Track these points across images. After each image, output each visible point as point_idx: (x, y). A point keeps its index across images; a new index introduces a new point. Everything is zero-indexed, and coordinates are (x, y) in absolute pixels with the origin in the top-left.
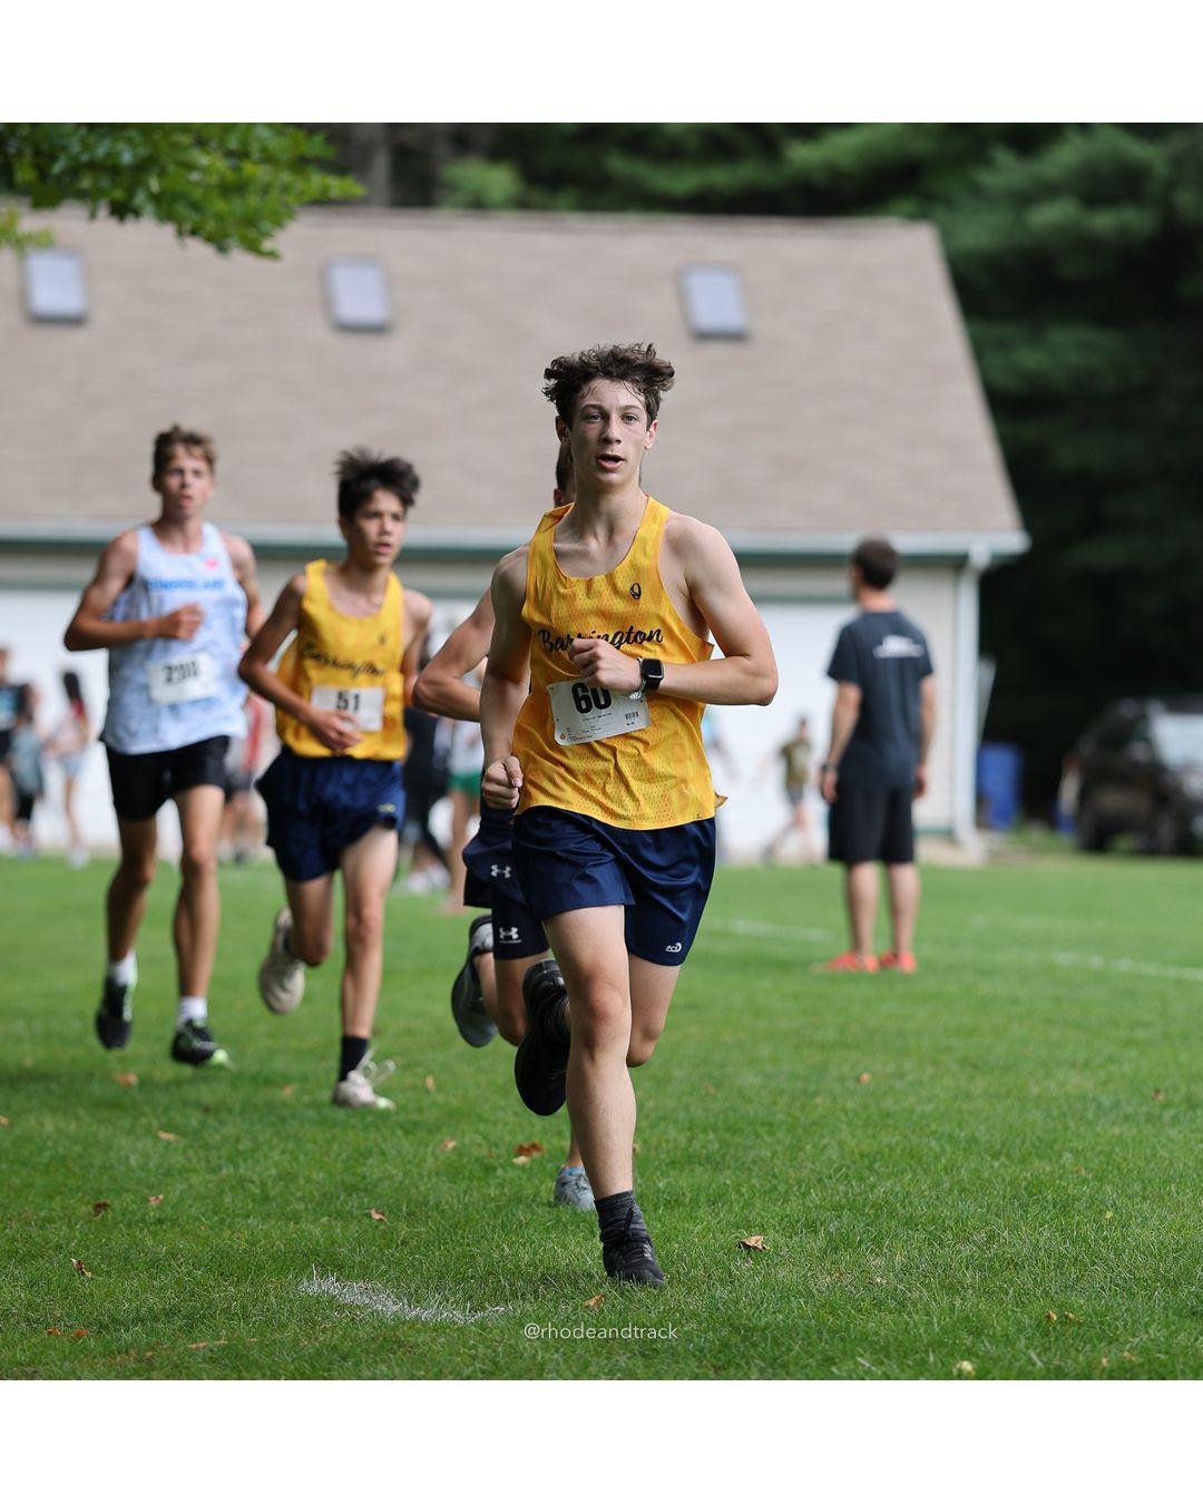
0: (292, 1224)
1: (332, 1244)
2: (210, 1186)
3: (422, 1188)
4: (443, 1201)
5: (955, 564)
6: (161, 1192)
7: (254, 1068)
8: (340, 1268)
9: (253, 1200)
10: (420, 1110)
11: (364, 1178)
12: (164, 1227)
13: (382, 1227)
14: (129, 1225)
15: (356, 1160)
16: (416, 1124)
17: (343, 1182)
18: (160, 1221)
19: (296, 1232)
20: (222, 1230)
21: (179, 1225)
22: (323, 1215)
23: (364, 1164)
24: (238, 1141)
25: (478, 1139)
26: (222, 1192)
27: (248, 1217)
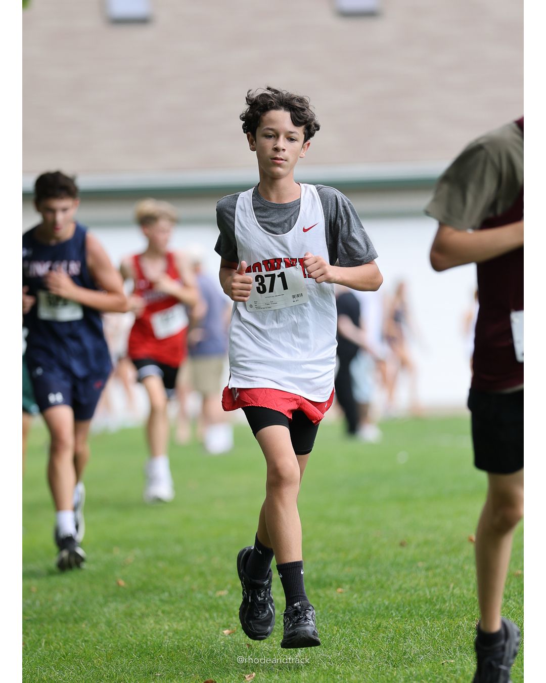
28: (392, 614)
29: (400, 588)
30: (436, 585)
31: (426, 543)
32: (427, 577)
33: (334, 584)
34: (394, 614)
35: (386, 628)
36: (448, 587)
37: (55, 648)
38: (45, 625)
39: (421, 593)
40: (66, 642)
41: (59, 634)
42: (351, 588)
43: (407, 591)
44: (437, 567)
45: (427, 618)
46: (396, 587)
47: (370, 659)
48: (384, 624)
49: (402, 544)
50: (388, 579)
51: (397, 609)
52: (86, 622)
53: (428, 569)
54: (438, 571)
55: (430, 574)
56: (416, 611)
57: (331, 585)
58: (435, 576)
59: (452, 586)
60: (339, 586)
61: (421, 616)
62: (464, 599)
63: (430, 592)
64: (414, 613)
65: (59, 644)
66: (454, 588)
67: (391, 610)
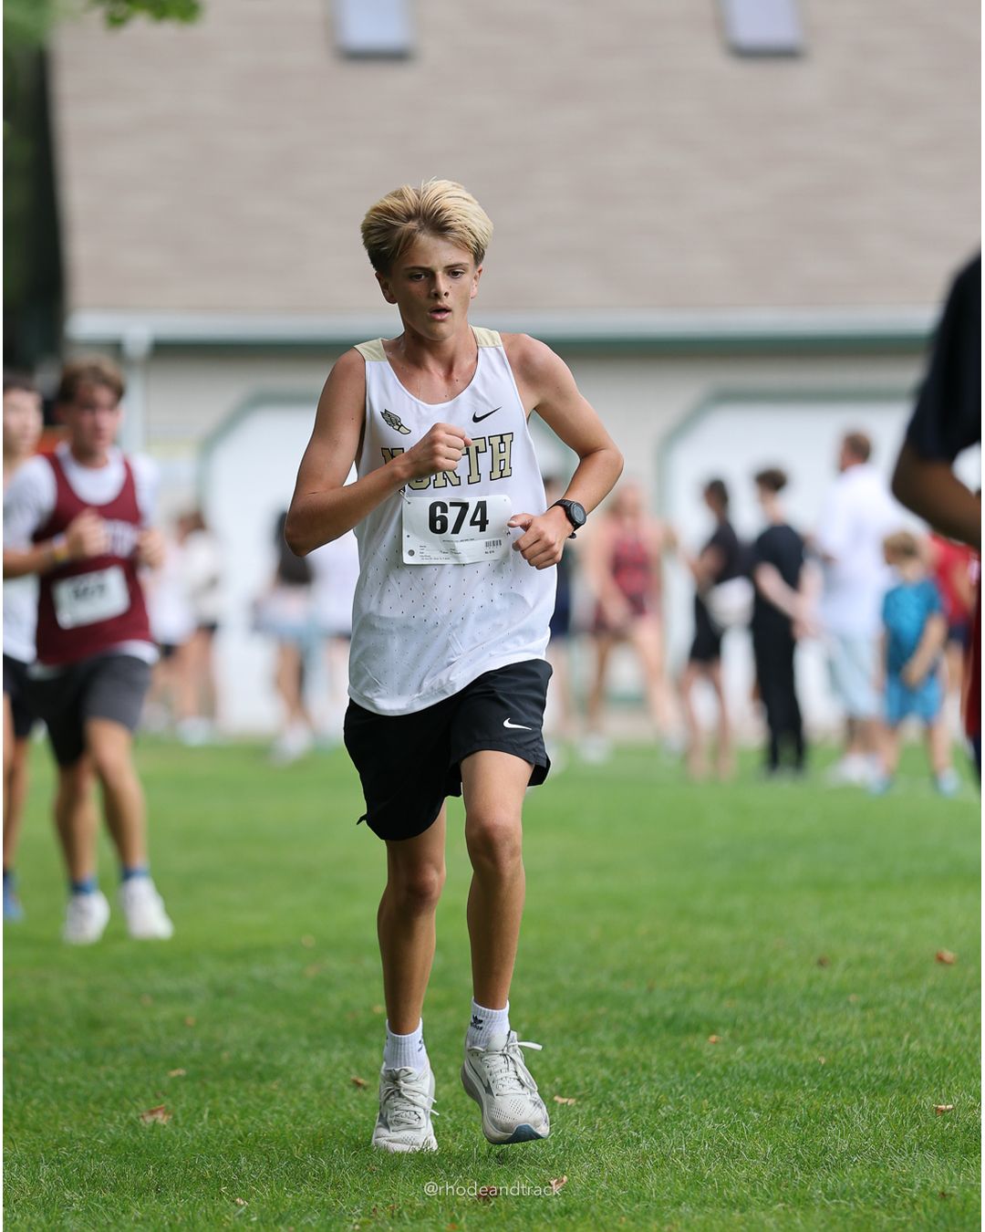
0: (736, 1214)
2: (626, 1164)
6: (564, 1173)
7: (670, 1012)
9: (683, 1182)
12: (573, 1218)
13: (855, 1216)
14: (528, 1217)
16: (887, 1081)
17: (798, 1157)
18: (567, 1211)
19: (743, 1224)
20: (647, 1221)
21: (593, 1215)
22: (778, 1201)
23: (824, 1134)
24: (657, 1107)
26: (643, 1173)
27: (679, 1204)
28: (804, 1082)
29: (818, 1038)
30: (879, 1034)
31: (863, 961)
32: (864, 1021)
33: (704, 1027)
34: (806, 1084)
35: (792, 1106)
36: (900, 1039)
37: (226, 1123)
38: (210, 1084)
39: (853, 1048)
40: (244, 1113)
41: (233, 1100)
42: (732, 1036)
43: (828, 1044)
44: (881, 1004)
45: (863, 1091)
46: (811, 1036)
47: (765, 1159)
48: (790, 1099)
49: (821, 963)
50: (797, 1022)
51: (812, 1075)
52: (279, 1080)
53: (865, 1007)
54: (883, 1010)
55: (869, 1015)
56: (844, 1080)
57: (698, 1029)
58: (877, 1019)
59: (906, 1037)
60: (713, 1032)
61: (854, 1088)
62: (928, 1061)
63: (869, 1046)
64: (842, 1082)
65: (233, 1117)
66: (909, 1041)
67: (802, 1076)
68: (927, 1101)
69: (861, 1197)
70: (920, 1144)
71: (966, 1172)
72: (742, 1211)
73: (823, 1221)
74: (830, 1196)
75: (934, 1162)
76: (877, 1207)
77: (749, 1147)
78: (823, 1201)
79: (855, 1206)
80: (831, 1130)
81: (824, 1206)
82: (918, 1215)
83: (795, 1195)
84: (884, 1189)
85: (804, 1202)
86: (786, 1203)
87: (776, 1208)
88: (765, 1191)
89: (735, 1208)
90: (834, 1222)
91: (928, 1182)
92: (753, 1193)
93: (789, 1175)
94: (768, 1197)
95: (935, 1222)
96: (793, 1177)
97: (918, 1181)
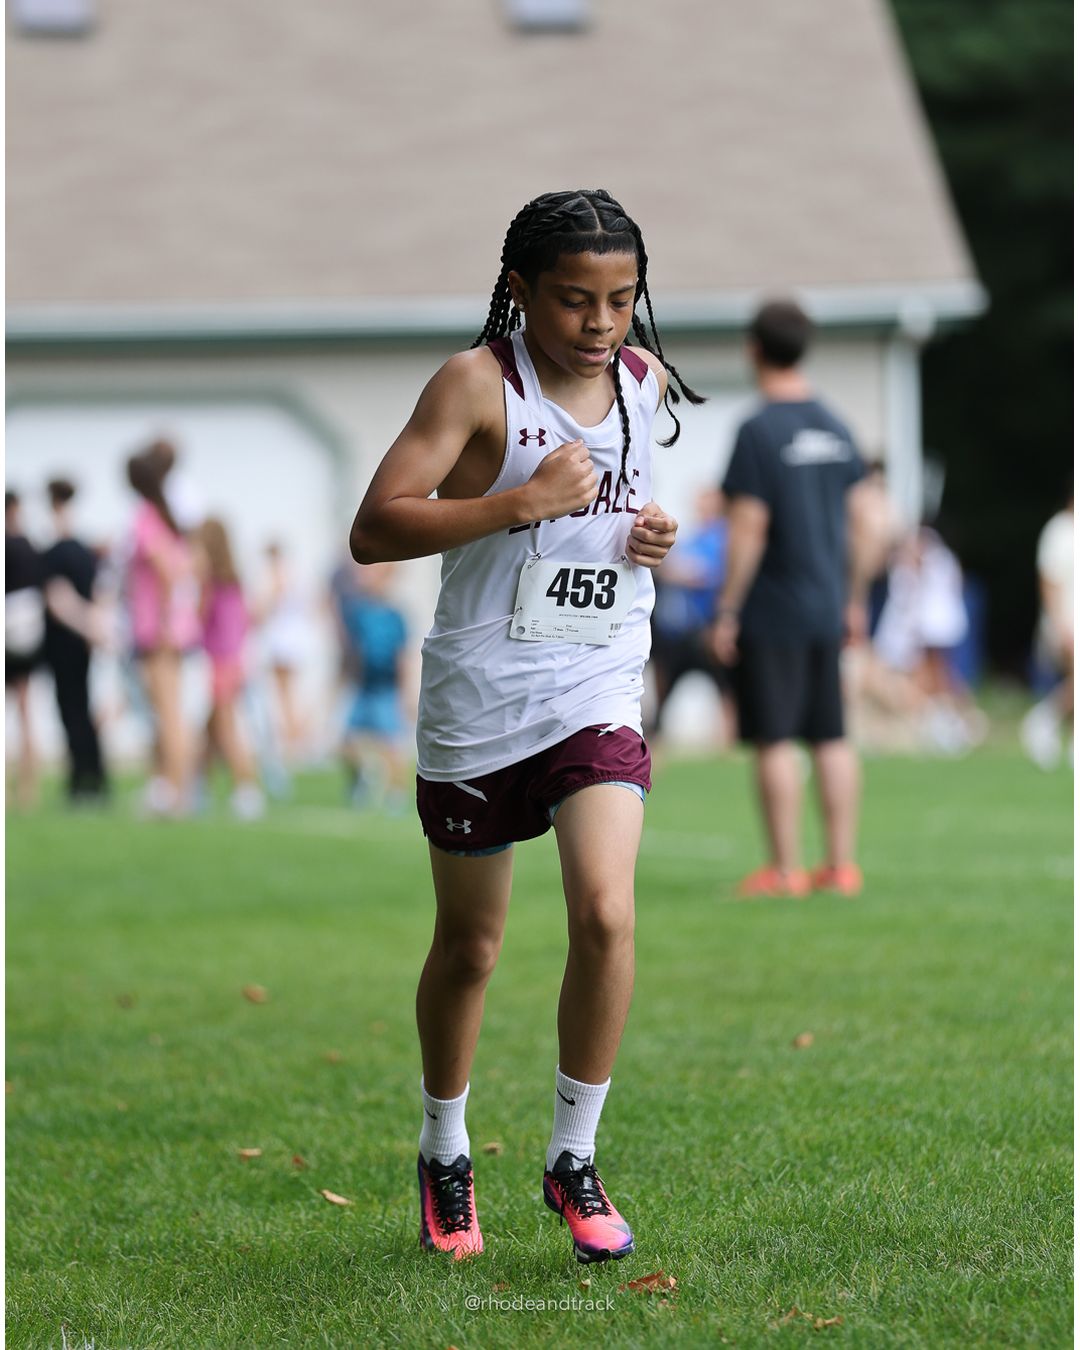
0: (26, 1274)
1: (85, 1298)
3: (205, 1215)
4: (236, 1232)
5: (880, 333)
8: (99, 1330)
10: (194, 1106)
11: (122, 1204)
13: (153, 1272)
15: (110, 1181)
16: (191, 1127)
17: (94, 1212)
19: (33, 1284)
22: (72, 1258)
23: (122, 1185)
25: (279, 1144)
31: (169, 1000)
32: (167, 1063)
39: (155, 1092)
46: (111, 1080)
49: (126, 1002)
53: (170, 1048)
54: (188, 1052)
55: (174, 1057)
58: (181, 1061)
62: (234, 1104)
68: (233, 1147)
69: (160, 1251)
70: (224, 1193)
71: (272, 1222)
72: (31, 1271)
73: (119, 1279)
74: (127, 1251)
75: (237, 1210)
76: (176, 1262)
77: (41, 1202)
78: (120, 1258)
79: (154, 1261)
80: (130, 1181)
81: (120, 1262)
82: (221, 1268)
83: (90, 1253)
84: (185, 1242)
85: (100, 1259)
86: (80, 1261)
87: (69, 1266)
88: (57, 1250)
89: (25, 1268)
90: (131, 1279)
91: (232, 1233)
92: (45, 1251)
93: (84, 1231)
94: (61, 1254)
95: (238, 1276)
96: (88, 1232)
97: (221, 1233)
